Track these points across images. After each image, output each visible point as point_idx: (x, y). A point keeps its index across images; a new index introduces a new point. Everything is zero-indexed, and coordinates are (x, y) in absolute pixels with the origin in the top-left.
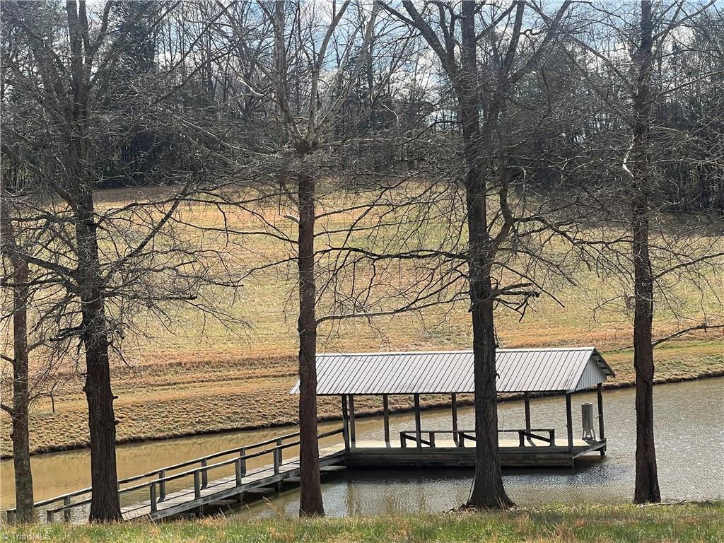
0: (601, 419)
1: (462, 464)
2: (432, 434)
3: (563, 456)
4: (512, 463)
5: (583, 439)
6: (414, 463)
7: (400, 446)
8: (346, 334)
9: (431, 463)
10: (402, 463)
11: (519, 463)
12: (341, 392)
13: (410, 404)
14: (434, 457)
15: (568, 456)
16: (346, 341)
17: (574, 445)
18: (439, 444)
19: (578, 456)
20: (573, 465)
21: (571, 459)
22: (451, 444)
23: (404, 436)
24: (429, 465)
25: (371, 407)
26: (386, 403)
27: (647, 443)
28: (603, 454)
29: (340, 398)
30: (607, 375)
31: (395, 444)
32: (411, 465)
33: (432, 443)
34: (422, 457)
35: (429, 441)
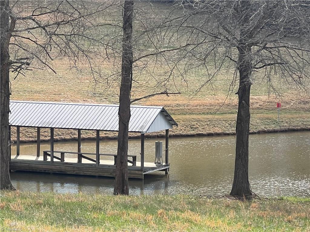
0: (167, 151)
1: (77, 173)
2: (63, 154)
3: (137, 172)
4: (106, 175)
5: (155, 163)
6: (48, 171)
7: (43, 160)
8: (42, 91)
9: (58, 171)
10: (41, 170)
11: (110, 174)
14: (60, 168)
15: (140, 172)
16: (41, 95)
17: (144, 166)
18: (66, 160)
19: (147, 173)
20: (143, 179)
21: (142, 174)
22: (75, 160)
23: (46, 154)
24: (57, 172)
25: (46, 136)
27: (123, 161)
28: (166, 173)
30: (173, 124)
31: (41, 158)
32: (47, 171)
33: (62, 159)
34: (53, 167)
35: (60, 158)
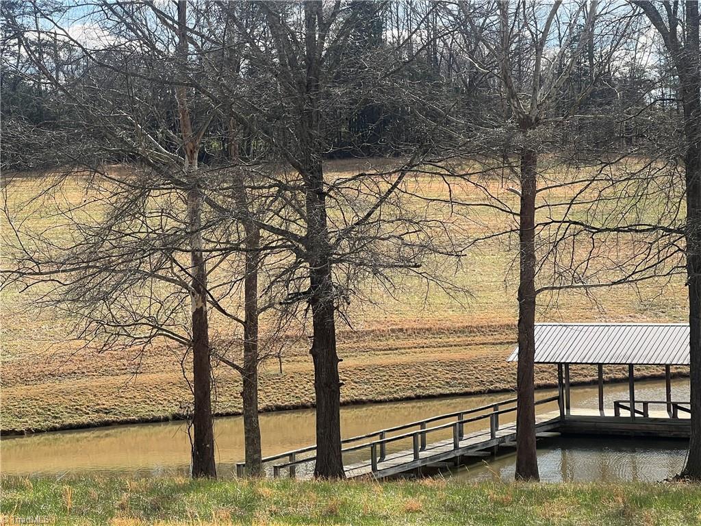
1: (675, 435)
2: (645, 404)
6: (627, 432)
7: (613, 415)
8: (563, 304)
9: (644, 433)
10: (616, 432)
12: (557, 361)
13: (624, 374)
14: (647, 427)
16: (564, 311)
18: (652, 414)
22: (664, 415)
23: (617, 405)
24: (643, 435)
25: (586, 376)
26: (600, 372)
29: (556, 367)
31: (609, 412)
32: (625, 434)
33: (645, 413)
34: (636, 427)
35: (642, 411)
